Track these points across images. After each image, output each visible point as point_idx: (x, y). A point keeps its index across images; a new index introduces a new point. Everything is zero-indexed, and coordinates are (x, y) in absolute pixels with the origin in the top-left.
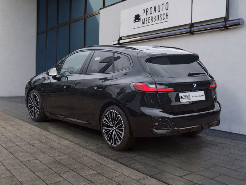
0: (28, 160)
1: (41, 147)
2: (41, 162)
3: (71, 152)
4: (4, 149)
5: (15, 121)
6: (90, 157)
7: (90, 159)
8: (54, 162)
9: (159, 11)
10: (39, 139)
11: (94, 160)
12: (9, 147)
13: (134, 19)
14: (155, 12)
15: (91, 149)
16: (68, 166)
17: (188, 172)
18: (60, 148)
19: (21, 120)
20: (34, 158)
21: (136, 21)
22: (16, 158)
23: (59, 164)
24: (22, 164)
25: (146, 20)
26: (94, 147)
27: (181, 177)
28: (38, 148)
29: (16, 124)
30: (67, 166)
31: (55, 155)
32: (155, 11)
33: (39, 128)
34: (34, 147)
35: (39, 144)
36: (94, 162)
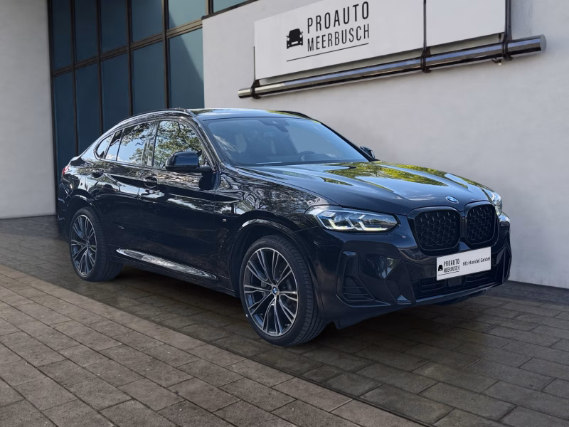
0: (111, 403)
1: (128, 359)
2: (146, 405)
4: (38, 372)
5: (34, 285)
6: (258, 380)
7: (260, 386)
8: (180, 404)
9: (346, 21)
10: (112, 335)
11: (271, 387)
12: (48, 365)
13: (288, 39)
14: (337, 23)
15: (249, 355)
16: (220, 413)
17: (504, 403)
18: (176, 359)
19: (48, 281)
20: (125, 396)
21: (293, 43)
22: (81, 400)
23: (195, 409)
24: (104, 419)
25: (317, 43)
27: (499, 421)
28: (122, 363)
29: (40, 293)
30: (217, 413)
32: (338, 20)
33: (99, 301)
34: (110, 359)
35: (120, 350)
36: (274, 393)
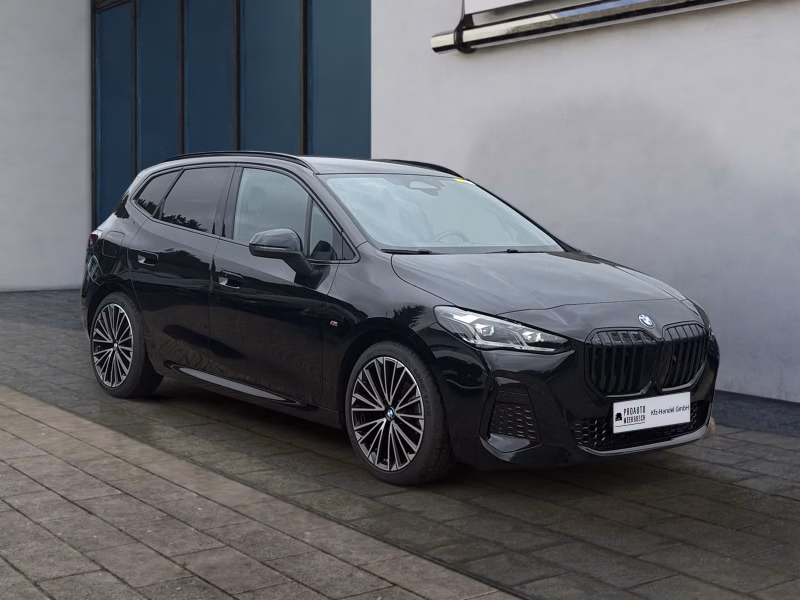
0: (63, 574)
1: (121, 515)
3: (255, 533)
10: (110, 478)
11: (358, 567)
15: (344, 518)
18: (207, 519)
20: (92, 564)
22: (12, 566)
23: (205, 588)
26: (360, 510)
28: (108, 519)
31: (185, 550)
